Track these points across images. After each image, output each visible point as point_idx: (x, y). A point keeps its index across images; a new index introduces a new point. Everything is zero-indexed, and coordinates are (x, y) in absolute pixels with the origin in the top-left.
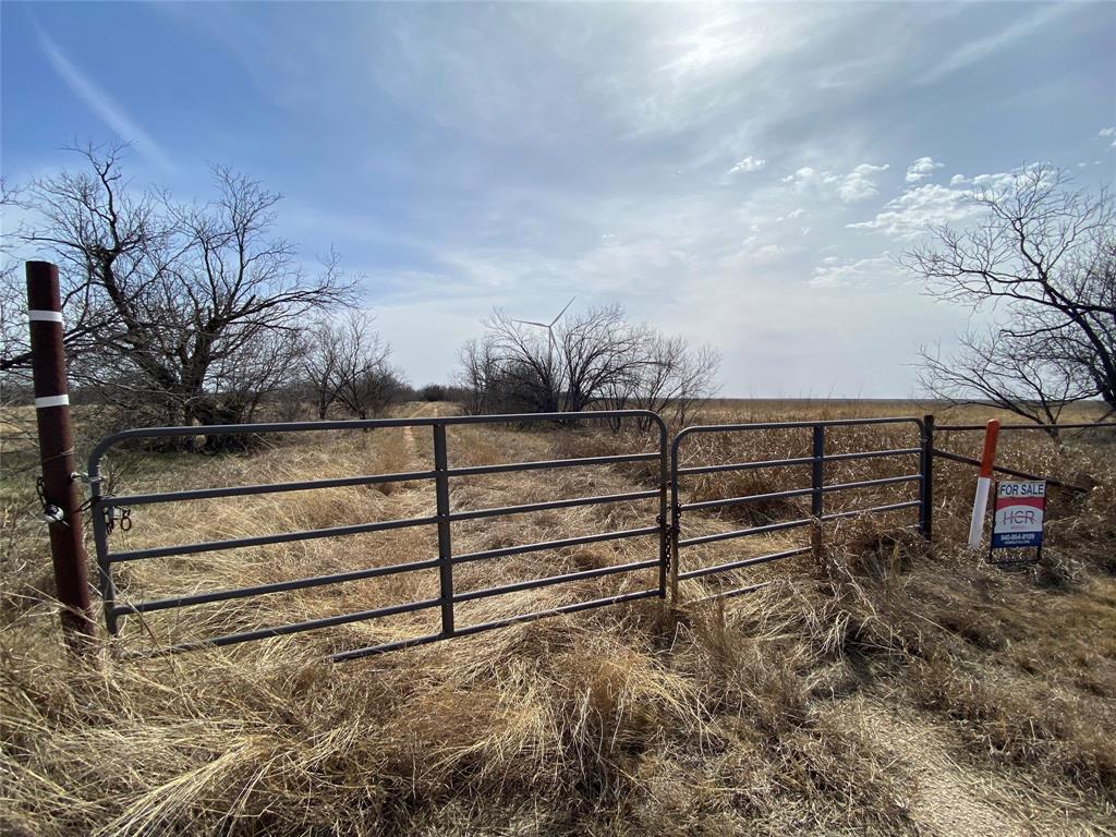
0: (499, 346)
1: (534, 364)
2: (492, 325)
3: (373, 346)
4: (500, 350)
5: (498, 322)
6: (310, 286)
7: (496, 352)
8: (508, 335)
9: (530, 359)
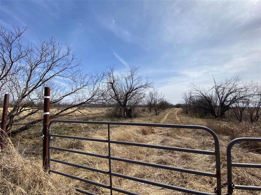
0: (193, 93)
1: (205, 97)
2: (190, 87)
3: (160, 95)
4: (193, 94)
5: (192, 86)
6: (144, 84)
7: (193, 95)
8: (195, 90)
9: (204, 96)
